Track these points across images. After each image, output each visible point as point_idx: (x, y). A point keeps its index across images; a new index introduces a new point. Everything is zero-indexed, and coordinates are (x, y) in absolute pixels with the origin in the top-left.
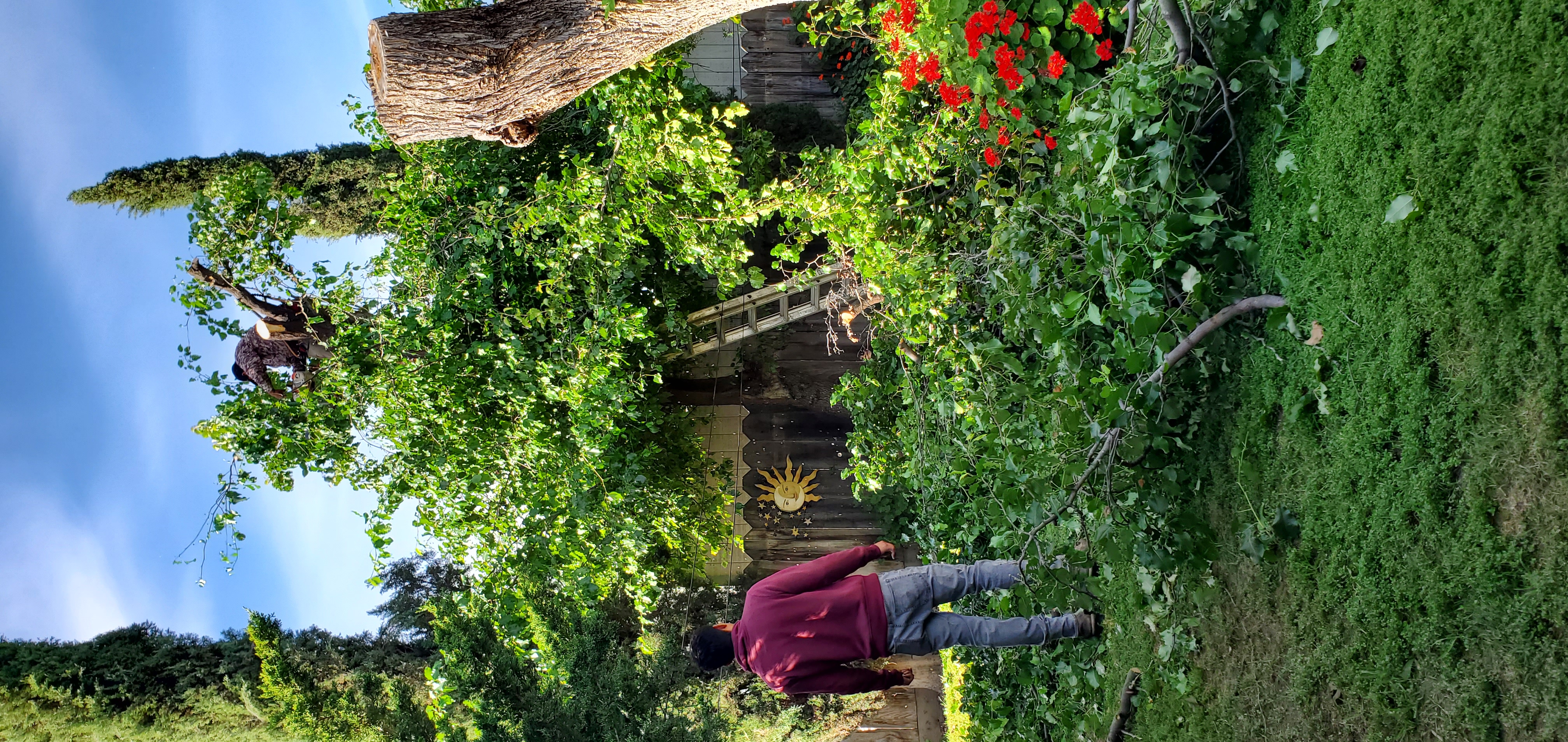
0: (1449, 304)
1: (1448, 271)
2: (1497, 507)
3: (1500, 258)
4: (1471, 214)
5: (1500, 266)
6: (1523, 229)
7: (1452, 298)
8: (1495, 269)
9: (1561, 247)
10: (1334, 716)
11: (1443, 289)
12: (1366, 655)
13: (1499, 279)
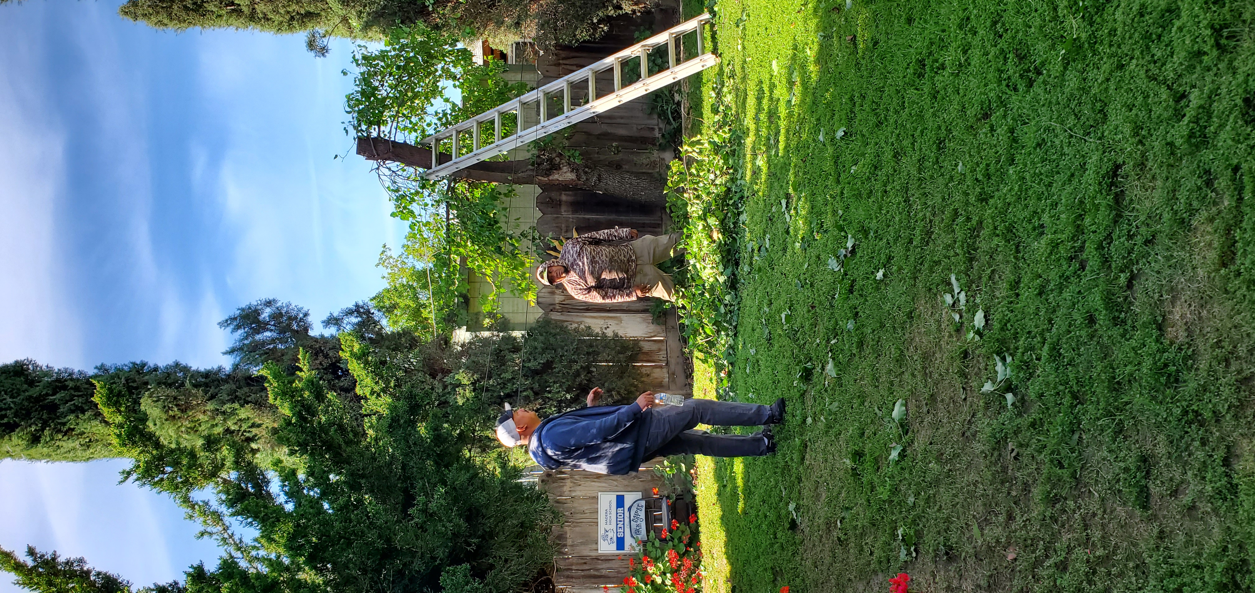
0: (1140, 142)
1: (1143, 114)
2: (1164, 316)
3: (1191, 105)
4: (1168, 66)
5: (1190, 113)
6: (1213, 82)
7: (1144, 137)
8: (1184, 115)
9: (1246, 101)
10: (1011, 467)
11: (1137, 129)
12: (1042, 425)
13: (1188, 125)
